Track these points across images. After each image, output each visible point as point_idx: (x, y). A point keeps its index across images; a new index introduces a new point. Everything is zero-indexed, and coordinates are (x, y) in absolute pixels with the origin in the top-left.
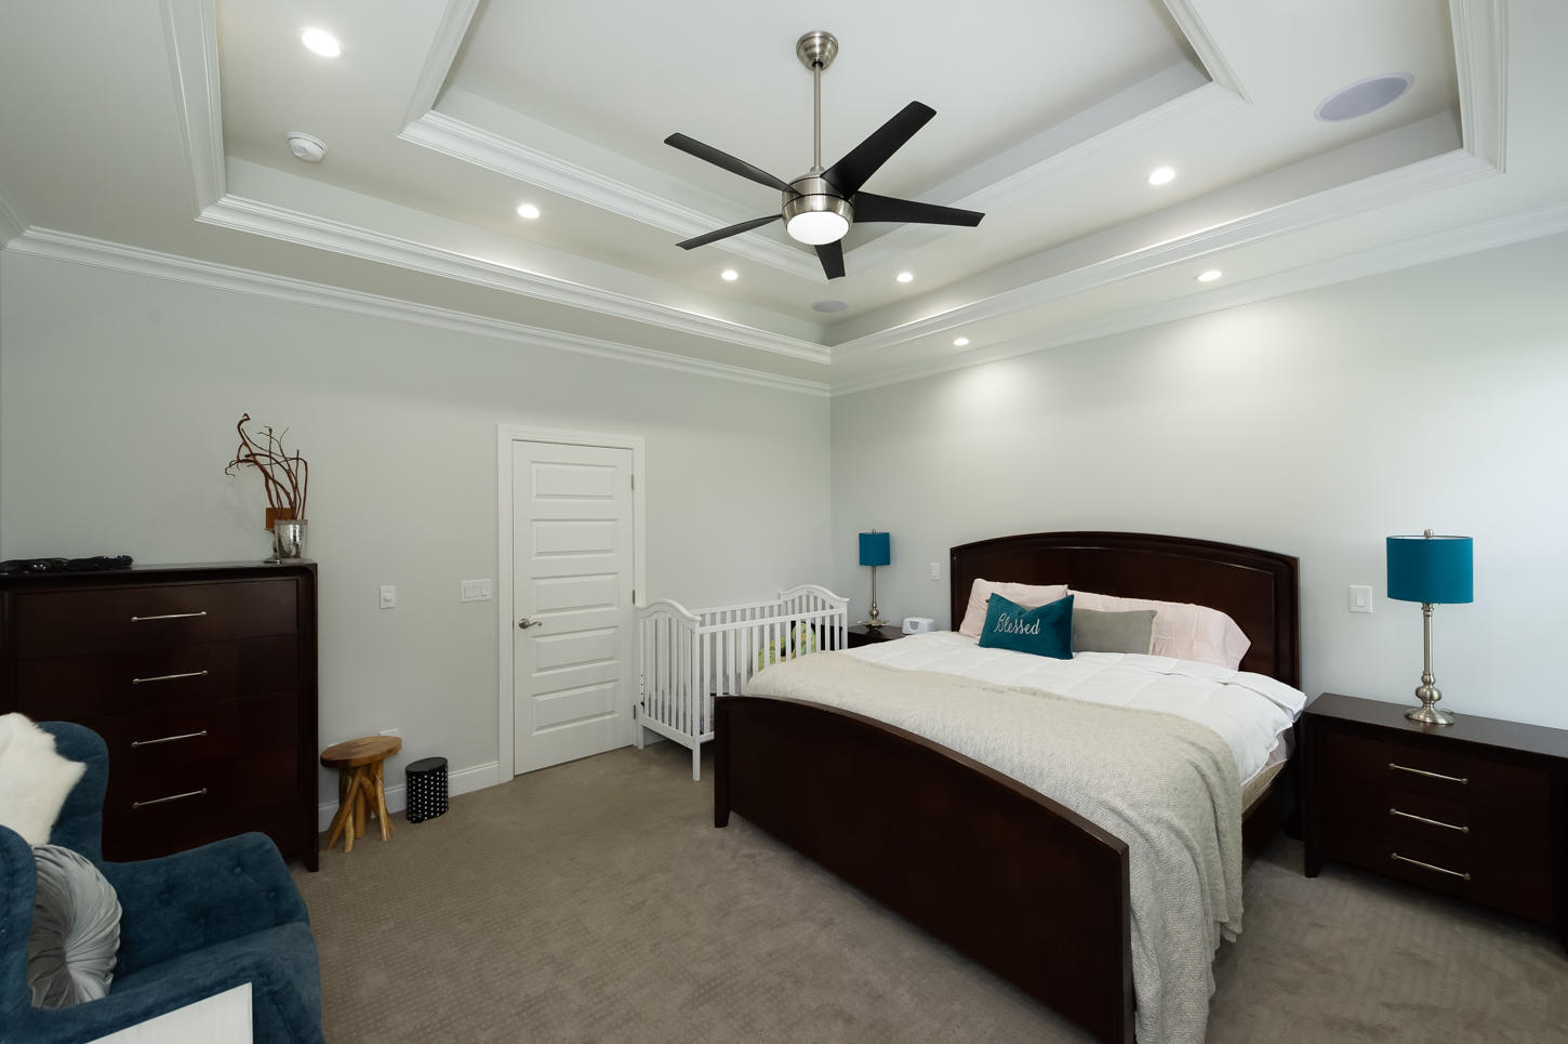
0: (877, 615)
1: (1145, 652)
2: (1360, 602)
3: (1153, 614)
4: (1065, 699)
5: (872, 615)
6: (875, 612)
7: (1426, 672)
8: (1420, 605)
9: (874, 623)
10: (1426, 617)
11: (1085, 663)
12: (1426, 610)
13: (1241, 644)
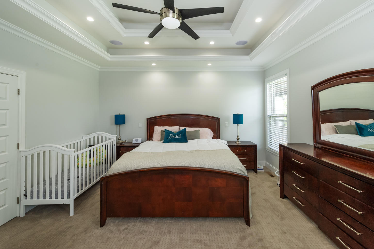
0: (121, 139)
1: (199, 138)
2: (227, 125)
3: (199, 130)
4: (205, 151)
5: (119, 139)
6: (120, 139)
7: (238, 135)
8: (237, 125)
9: (121, 142)
10: (238, 126)
11: (191, 143)
12: (238, 125)
13: (212, 134)
